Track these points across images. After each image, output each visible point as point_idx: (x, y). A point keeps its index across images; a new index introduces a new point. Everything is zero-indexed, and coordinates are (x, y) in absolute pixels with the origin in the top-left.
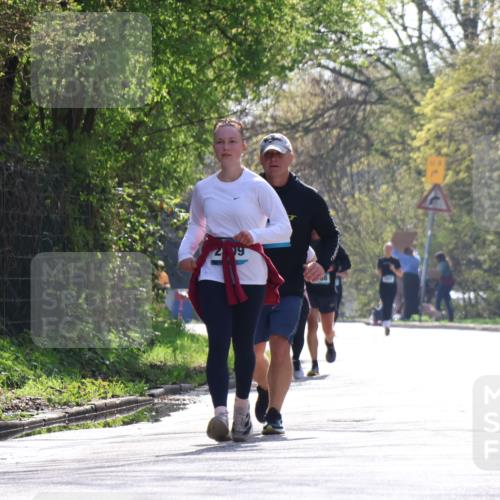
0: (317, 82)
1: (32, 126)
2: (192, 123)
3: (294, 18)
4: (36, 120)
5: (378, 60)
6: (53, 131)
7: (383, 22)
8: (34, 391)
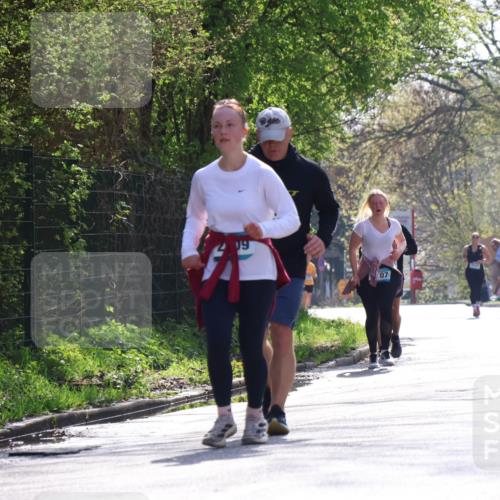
0: (417, 93)
1: (169, 140)
2: (308, 132)
3: (396, 37)
4: (173, 134)
5: (472, 71)
6: (187, 144)
7: (475, 37)
8: (177, 372)
